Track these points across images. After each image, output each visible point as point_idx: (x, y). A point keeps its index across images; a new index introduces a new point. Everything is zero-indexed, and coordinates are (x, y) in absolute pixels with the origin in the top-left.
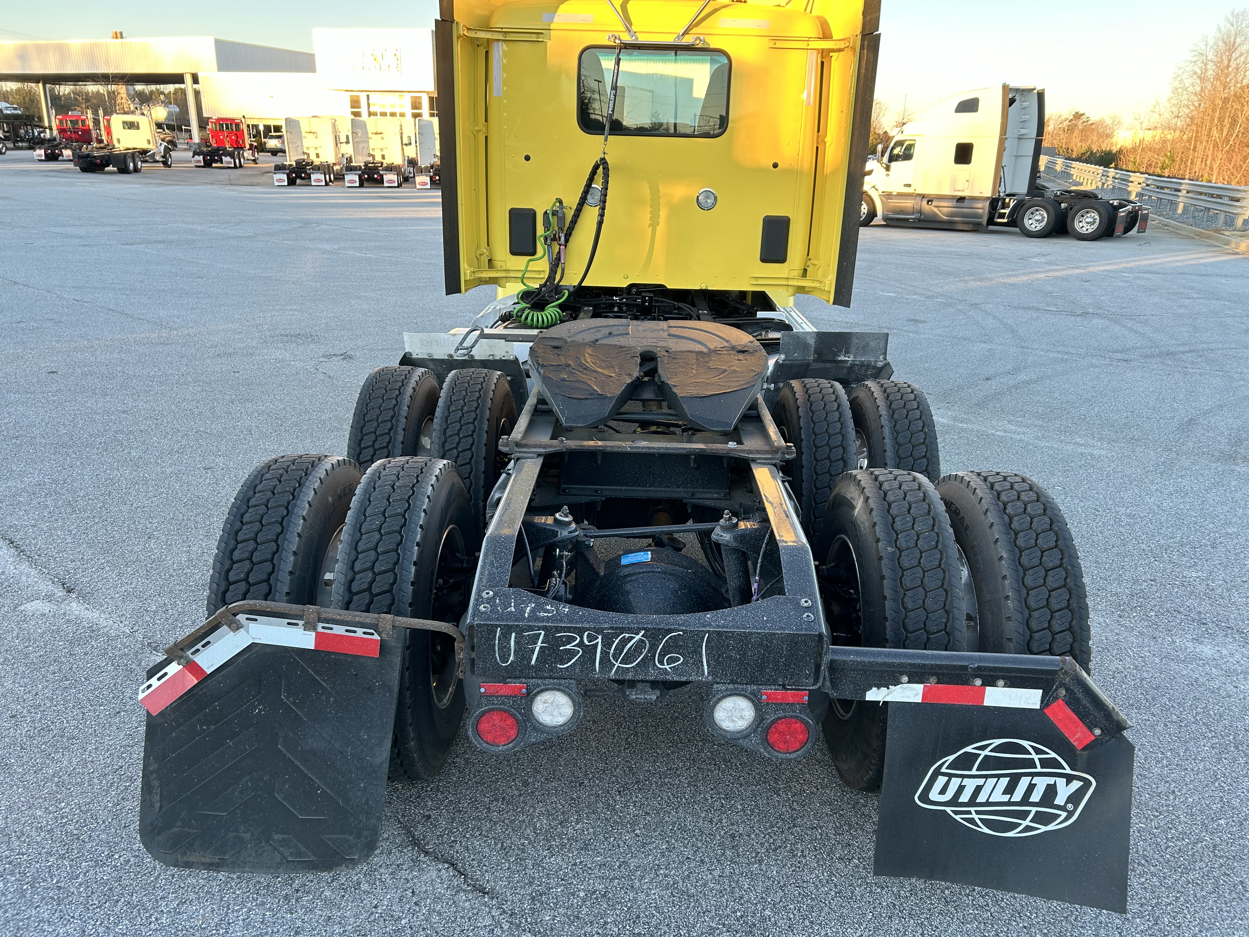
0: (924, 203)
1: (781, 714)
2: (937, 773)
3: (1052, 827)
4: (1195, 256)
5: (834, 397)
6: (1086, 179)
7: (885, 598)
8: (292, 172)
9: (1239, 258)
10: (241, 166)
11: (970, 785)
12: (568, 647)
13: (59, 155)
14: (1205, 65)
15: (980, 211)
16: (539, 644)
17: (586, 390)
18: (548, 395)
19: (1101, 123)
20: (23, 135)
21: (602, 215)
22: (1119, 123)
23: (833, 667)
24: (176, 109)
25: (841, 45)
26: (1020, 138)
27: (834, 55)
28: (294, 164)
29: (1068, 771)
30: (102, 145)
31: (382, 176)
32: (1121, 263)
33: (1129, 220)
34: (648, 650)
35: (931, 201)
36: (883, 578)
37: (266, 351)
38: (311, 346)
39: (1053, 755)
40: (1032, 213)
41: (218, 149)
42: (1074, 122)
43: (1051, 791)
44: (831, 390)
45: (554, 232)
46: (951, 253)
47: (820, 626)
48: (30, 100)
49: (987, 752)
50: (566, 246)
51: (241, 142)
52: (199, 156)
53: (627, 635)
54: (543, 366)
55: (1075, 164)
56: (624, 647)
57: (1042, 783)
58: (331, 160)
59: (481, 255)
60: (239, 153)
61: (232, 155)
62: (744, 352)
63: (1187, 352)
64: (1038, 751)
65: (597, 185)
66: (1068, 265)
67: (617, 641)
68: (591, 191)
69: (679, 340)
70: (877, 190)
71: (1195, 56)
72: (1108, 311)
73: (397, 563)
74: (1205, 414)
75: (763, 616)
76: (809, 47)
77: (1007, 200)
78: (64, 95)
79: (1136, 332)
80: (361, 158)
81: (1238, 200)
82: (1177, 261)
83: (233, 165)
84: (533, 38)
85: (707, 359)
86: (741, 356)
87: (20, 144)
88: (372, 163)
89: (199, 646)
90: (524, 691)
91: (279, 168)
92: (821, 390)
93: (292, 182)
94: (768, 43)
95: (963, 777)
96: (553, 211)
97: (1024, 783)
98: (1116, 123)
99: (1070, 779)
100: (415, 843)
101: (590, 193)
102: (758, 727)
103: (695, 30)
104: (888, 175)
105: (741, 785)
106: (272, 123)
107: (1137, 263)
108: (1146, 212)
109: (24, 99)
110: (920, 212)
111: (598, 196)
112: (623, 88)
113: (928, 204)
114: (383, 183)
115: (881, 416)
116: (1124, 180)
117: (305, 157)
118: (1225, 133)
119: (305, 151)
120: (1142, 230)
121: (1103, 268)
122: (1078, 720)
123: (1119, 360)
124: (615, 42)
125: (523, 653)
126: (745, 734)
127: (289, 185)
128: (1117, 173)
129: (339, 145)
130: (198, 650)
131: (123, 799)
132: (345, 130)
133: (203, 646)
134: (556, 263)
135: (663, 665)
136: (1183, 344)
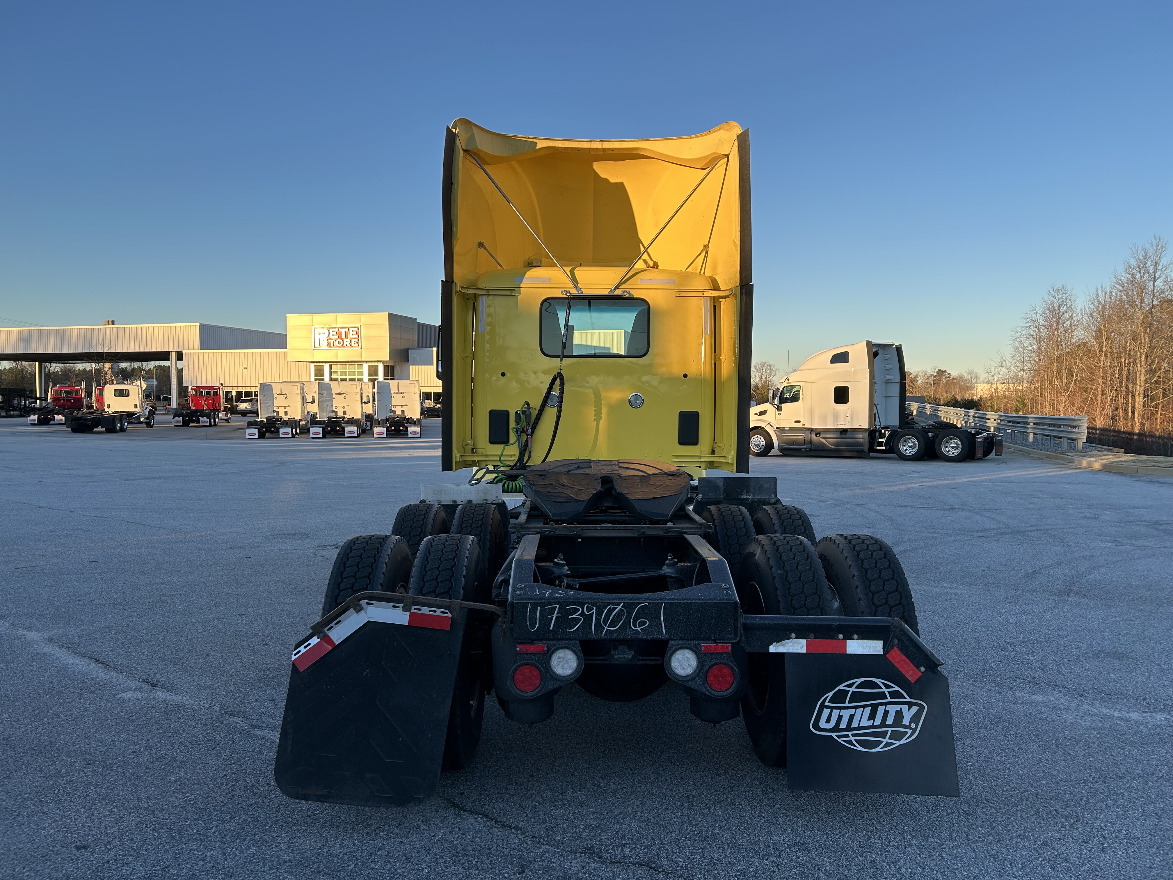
0: (813, 436)
1: (715, 661)
2: (822, 706)
3: (903, 741)
4: (1044, 471)
5: (741, 517)
6: (952, 419)
7: (779, 602)
8: (262, 427)
9: (1082, 472)
10: (215, 425)
11: (846, 714)
12: (574, 616)
13: (51, 420)
14: (1038, 329)
15: (861, 440)
16: (555, 614)
17: (565, 497)
18: (539, 501)
19: (961, 377)
20: (16, 405)
21: (560, 411)
22: (976, 377)
23: (746, 627)
24: (154, 382)
25: (727, 293)
26: (887, 382)
27: (723, 301)
28: (265, 420)
29: (908, 699)
30: (92, 410)
31: (343, 428)
32: (982, 476)
33: (986, 445)
34: (626, 617)
35: (819, 434)
36: (777, 589)
37: (270, 545)
38: (307, 541)
39: (897, 688)
40: (905, 441)
41: (196, 411)
42: (938, 377)
43: (899, 715)
44: (739, 513)
45: (523, 427)
46: (839, 472)
47: (735, 597)
48: (22, 377)
49: (853, 689)
50: (532, 436)
51: (217, 405)
52: (179, 417)
53: (612, 606)
54: (534, 485)
55: (941, 408)
56: (610, 615)
57: (893, 709)
58: (298, 417)
59: (466, 445)
60: (214, 414)
61: (208, 416)
62: (673, 475)
63: (1034, 531)
64: (887, 686)
65: (556, 393)
66: (938, 478)
67: (606, 611)
68: (551, 396)
69: (627, 470)
70: (772, 426)
71: (1028, 322)
72: (971, 507)
73: (451, 588)
74: (1046, 567)
75: (698, 594)
76: (704, 296)
77: (883, 431)
78: (53, 373)
79: (993, 519)
80: (325, 414)
81: (1075, 427)
82: (1029, 474)
83: (208, 424)
84: (509, 293)
85: (648, 480)
86: (671, 478)
87: (12, 413)
88: (334, 418)
89: (333, 624)
90: (545, 648)
91: (251, 424)
92: (732, 513)
93: (262, 436)
94: (674, 293)
95: (840, 708)
96: (523, 411)
97: (881, 710)
98: (973, 377)
99: (910, 705)
100: (455, 805)
101: (550, 398)
102: (700, 672)
103: (623, 286)
104: (780, 414)
105: (692, 772)
106: (243, 390)
107: (995, 476)
108: (1000, 438)
109: (16, 376)
110: (811, 442)
111: (556, 400)
112: (573, 326)
113: (816, 436)
114: (344, 434)
115: (774, 524)
116: (983, 418)
117: (275, 414)
118: (1064, 381)
119: (275, 409)
120: (999, 453)
121: (967, 480)
122: (909, 662)
123: (979, 537)
124: (566, 295)
125: (545, 622)
126: (692, 677)
127: (259, 438)
128: (976, 413)
129: (305, 404)
130: (332, 627)
131: (232, 790)
132: (312, 391)
133: (336, 624)
134: (524, 449)
135: (636, 627)
136: (1031, 526)
